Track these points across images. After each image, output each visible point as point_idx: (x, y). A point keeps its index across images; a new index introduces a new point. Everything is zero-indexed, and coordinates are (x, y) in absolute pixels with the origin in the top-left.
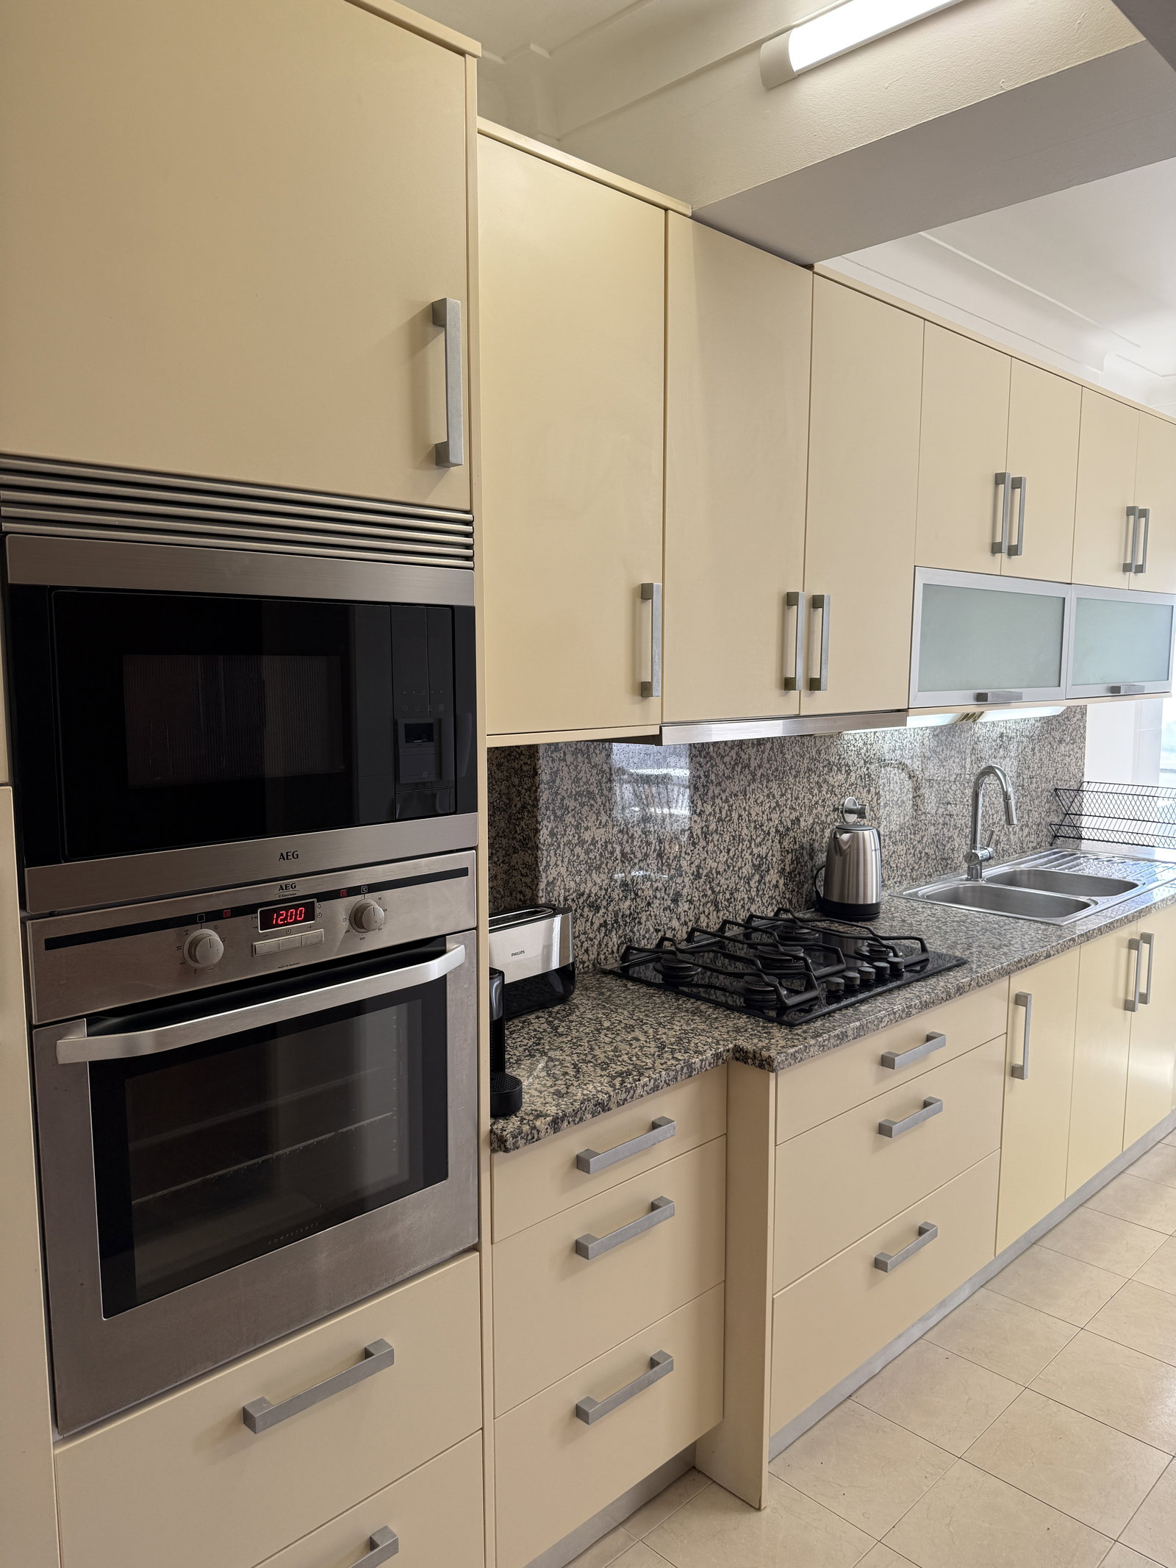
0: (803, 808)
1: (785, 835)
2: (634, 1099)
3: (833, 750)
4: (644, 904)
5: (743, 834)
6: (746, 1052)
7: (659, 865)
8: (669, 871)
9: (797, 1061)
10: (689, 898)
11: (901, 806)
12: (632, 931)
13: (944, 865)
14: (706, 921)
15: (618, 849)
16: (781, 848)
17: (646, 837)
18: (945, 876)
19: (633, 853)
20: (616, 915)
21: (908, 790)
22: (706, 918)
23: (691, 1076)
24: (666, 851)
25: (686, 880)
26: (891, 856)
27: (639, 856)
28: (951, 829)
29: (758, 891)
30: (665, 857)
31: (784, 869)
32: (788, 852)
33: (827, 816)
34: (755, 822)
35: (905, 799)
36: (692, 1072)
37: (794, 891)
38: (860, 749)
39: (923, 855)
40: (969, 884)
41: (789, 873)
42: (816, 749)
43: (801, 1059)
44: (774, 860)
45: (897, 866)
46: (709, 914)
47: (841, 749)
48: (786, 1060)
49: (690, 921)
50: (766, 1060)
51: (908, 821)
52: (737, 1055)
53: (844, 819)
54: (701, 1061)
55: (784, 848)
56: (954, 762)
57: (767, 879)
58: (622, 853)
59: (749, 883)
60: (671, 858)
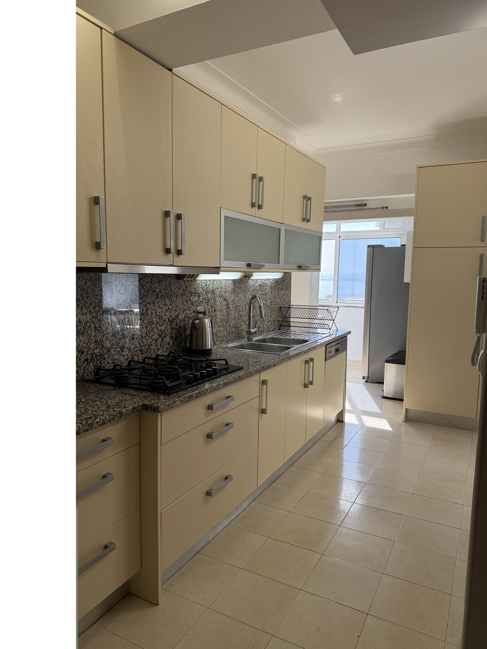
0: (180, 311)
1: (173, 322)
2: (93, 428)
3: (192, 287)
4: (106, 351)
5: (154, 321)
6: (148, 405)
7: (114, 333)
8: (119, 336)
9: (170, 408)
10: (129, 348)
11: (221, 312)
12: (101, 363)
13: (239, 336)
14: (137, 358)
15: (93, 325)
16: (171, 327)
18: (239, 340)
19: (100, 327)
20: (92, 355)
21: (224, 305)
22: (137, 357)
23: (121, 418)
25: (127, 340)
26: (218, 332)
28: (241, 322)
29: (161, 345)
30: (117, 330)
31: (172, 336)
32: (174, 329)
33: (190, 314)
34: (159, 315)
35: (223, 309)
36: (122, 416)
37: (177, 346)
38: (204, 287)
39: (230, 332)
40: (248, 343)
41: (175, 338)
42: (185, 286)
43: (172, 406)
44: (168, 332)
45: (220, 336)
46: (138, 355)
47: (196, 286)
48: (165, 407)
49: (129, 358)
50: (156, 408)
51: (224, 318)
52: (144, 407)
53: (198, 316)
54: (126, 411)
55: (172, 327)
56: (242, 295)
57: (165, 340)
58: (95, 327)
59: (157, 342)
60: (120, 330)
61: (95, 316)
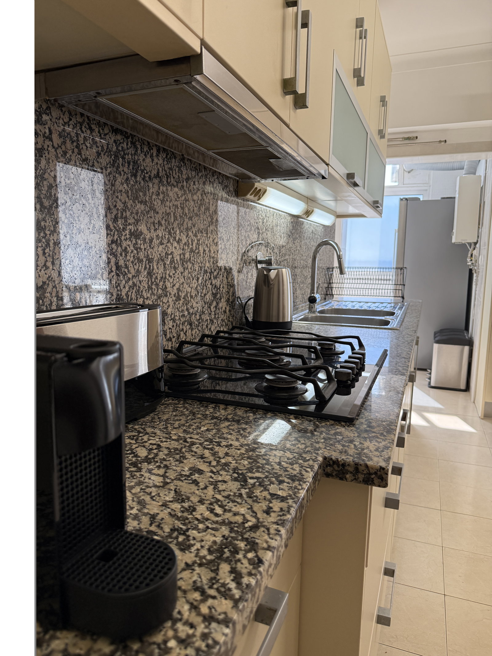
5: (206, 266)
7: (150, 283)
8: (158, 291)
10: (173, 316)
17: (138, 254)
19: (126, 266)
24: (154, 271)
25: (170, 300)
27: (132, 271)
29: (215, 314)
30: (154, 276)
31: (229, 299)
44: (224, 291)
46: (186, 331)
49: (174, 337)
50: (376, 473)
52: (329, 470)
57: (220, 305)
59: (210, 308)
60: (159, 278)
61: (117, 240)
